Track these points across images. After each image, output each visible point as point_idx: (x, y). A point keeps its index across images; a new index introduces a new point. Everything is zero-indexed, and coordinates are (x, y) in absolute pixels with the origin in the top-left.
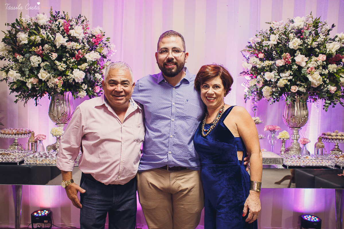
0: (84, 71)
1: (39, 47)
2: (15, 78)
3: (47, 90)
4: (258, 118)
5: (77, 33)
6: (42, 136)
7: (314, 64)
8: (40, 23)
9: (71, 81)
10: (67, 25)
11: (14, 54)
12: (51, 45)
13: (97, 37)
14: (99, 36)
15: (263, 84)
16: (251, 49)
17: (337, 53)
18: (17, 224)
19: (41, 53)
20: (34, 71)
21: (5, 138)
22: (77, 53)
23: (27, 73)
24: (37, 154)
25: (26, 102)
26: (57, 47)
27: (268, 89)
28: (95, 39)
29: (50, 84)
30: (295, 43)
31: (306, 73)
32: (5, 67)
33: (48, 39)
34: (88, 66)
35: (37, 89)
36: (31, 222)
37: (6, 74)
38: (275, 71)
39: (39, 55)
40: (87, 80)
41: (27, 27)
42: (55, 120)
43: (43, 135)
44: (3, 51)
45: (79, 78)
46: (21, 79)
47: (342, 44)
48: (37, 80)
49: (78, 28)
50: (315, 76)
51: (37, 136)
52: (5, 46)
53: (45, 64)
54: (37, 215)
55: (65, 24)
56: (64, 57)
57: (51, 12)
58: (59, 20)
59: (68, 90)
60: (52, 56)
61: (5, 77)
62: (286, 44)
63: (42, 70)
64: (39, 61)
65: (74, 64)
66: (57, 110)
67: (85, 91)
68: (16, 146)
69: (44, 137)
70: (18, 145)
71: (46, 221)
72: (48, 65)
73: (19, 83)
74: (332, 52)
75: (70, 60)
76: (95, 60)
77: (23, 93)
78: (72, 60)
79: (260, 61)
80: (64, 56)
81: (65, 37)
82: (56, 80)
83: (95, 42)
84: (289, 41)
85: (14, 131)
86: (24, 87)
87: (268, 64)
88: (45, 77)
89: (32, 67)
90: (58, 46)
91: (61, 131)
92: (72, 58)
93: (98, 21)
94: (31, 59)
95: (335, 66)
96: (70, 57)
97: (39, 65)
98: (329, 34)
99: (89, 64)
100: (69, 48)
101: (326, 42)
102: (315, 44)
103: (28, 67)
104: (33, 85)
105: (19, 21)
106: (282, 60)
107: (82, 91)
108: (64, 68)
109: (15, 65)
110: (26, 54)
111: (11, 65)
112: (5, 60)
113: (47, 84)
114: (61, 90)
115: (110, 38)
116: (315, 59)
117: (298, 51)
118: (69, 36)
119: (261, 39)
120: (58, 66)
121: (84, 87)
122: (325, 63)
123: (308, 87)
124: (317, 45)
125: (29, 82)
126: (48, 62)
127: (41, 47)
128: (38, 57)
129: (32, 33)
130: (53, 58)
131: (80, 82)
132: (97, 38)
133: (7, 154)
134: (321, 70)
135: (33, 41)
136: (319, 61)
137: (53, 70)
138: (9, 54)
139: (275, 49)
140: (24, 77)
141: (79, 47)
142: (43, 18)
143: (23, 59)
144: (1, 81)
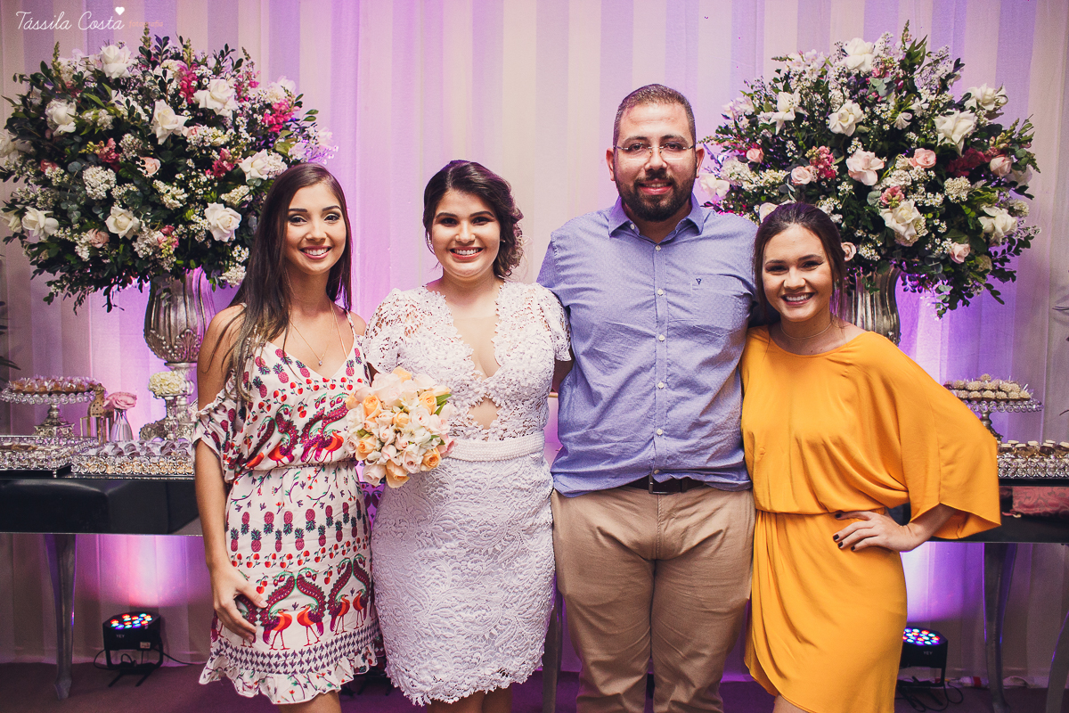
0: (238, 209)
1: (106, 144)
2: (42, 232)
3: (133, 265)
5: (218, 100)
6: (124, 398)
7: (903, 179)
8: (109, 73)
9: (200, 238)
10: (188, 76)
11: (39, 162)
12: (142, 137)
13: (277, 110)
14: (283, 108)
16: (725, 136)
17: (968, 144)
18: (63, 653)
19: (114, 158)
20: (95, 212)
21: (20, 403)
22: (218, 157)
23: (75, 216)
24: (108, 449)
25: (80, 301)
26: (157, 140)
28: (271, 115)
29: (140, 248)
30: (846, 116)
31: (878, 204)
32: (14, 201)
33: (133, 120)
34: (250, 193)
35: (104, 261)
36: (101, 648)
37: (18, 221)
38: (790, 199)
39: (108, 163)
40: (249, 235)
41: (73, 85)
42: (163, 350)
43: (128, 395)
44: (8, 153)
45: (222, 228)
46: (60, 234)
47: (985, 119)
48: (103, 236)
49: (217, 84)
50: (902, 211)
51: (111, 398)
52: (13, 140)
53: (126, 189)
54: (121, 626)
55: (184, 73)
56: (180, 169)
57: (146, 41)
58: (167, 63)
59: (194, 264)
60: (144, 168)
61: (18, 230)
62: (821, 119)
63: (116, 209)
64: (108, 182)
65: (210, 188)
66: (167, 323)
67: (244, 267)
68: (55, 428)
69: (130, 400)
70: (58, 425)
71: (145, 644)
72: (134, 192)
73: (55, 245)
74: (953, 141)
75: (197, 176)
76: (271, 176)
77: (67, 275)
78: (203, 179)
79: (751, 171)
80: (179, 166)
81: (182, 110)
82: (158, 235)
83: (271, 125)
84: (831, 112)
85: (46, 384)
86: (68, 257)
87: (771, 180)
88: (126, 227)
89: (88, 198)
90: (160, 137)
91: (178, 383)
92: (203, 172)
93: (286, 63)
94: (87, 178)
95: (963, 184)
96: (196, 170)
97: (108, 192)
98: (948, 89)
99: (252, 188)
100: (194, 143)
101: (936, 112)
102: (902, 119)
103: (79, 199)
104: (93, 249)
105: (50, 67)
106: (808, 167)
107: (235, 266)
108: (181, 201)
109: (42, 193)
110: (71, 162)
111: (32, 195)
112: (16, 180)
113: (133, 248)
114: (175, 263)
115: (316, 112)
116: (903, 163)
117: (857, 139)
118: (193, 107)
119: (754, 105)
120: (163, 194)
121: (240, 256)
122: (932, 174)
123: (888, 245)
124: (908, 121)
125: (83, 241)
126: (135, 185)
127: (112, 142)
128: (106, 170)
129: (87, 102)
130: (147, 172)
131: (226, 240)
132: (278, 113)
133: (26, 448)
134: (923, 194)
135: (91, 124)
136: (915, 169)
137: (148, 208)
138: (24, 163)
139: (791, 137)
140: (69, 229)
141: (222, 139)
142: (118, 58)
143: (62, 175)
144: (8, 239)
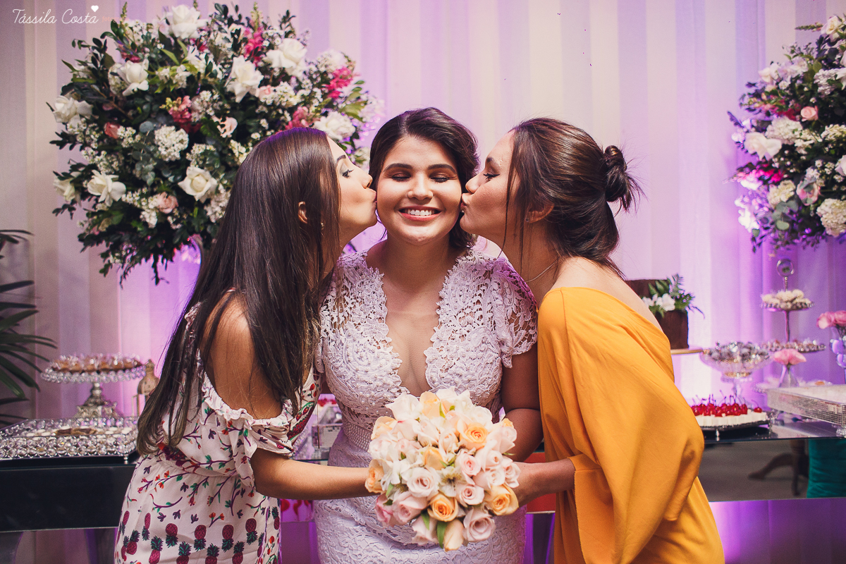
1: (182, 100)
2: (108, 197)
3: (205, 230)
4: (797, 292)
5: (291, 59)
8: (181, 33)
10: (255, 39)
11: (101, 129)
12: (220, 94)
13: (337, 76)
14: (344, 73)
15: (822, 193)
19: (188, 117)
20: (166, 175)
22: (289, 119)
23: (150, 178)
25: (125, 274)
26: (235, 98)
27: (838, 205)
28: (332, 80)
29: (214, 212)
32: (72, 169)
33: (211, 77)
35: (174, 227)
37: (73, 191)
39: (180, 123)
41: (143, 44)
46: (127, 199)
48: (173, 200)
49: (291, 44)
53: (202, 149)
55: (249, 36)
56: (251, 130)
60: (222, 127)
63: (193, 170)
64: (181, 142)
68: (100, 408)
70: (102, 404)
72: (212, 152)
73: (119, 211)
79: (805, 128)
80: (252, 126)
85: (92, 361)
86: (132, 224)
88: (203, 189)
89: (161, 159)
90: (240, 94)
94: (160, 138)
96: (269, 130)
97: (183, 153)
100: (269, 102)
103: (152, 160)
104: (162, 215)
105: (119, 27)
109: (107, 157)
110: (141, 122)
112: (72, 147)
113: (206, 212)
115: (364, 81)
118: (265, 69)
120: (237, 156)
125: (151, 206)
126: (210, 145)
128: (177, 129)
130: (225, 131)
135: (166, 82)
137: (224, 168)
138: (87, 127)
140: (136, 194)
141: (295, 100)
142: (188, 18)
143: (134, 136)
144: (57, 211)
